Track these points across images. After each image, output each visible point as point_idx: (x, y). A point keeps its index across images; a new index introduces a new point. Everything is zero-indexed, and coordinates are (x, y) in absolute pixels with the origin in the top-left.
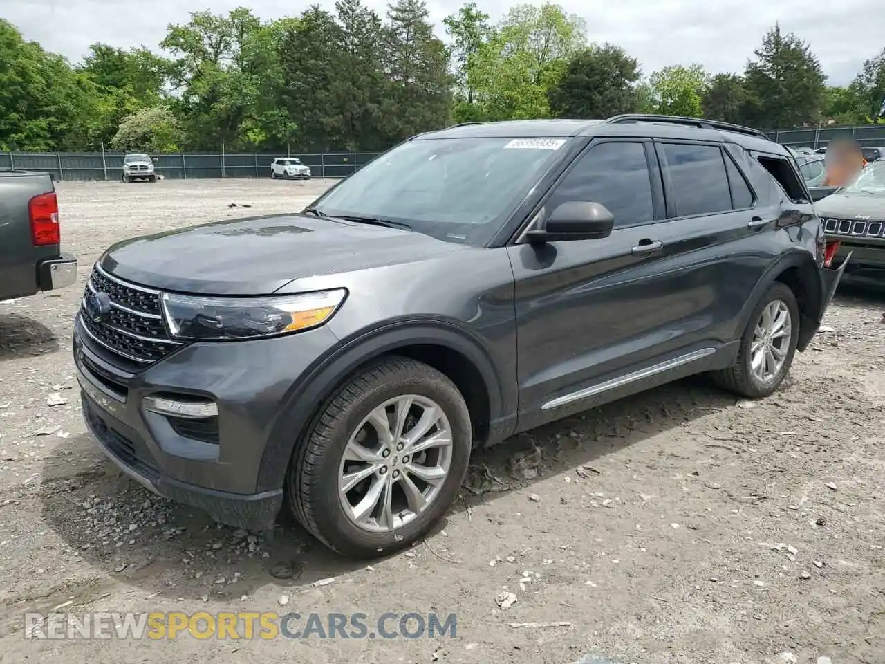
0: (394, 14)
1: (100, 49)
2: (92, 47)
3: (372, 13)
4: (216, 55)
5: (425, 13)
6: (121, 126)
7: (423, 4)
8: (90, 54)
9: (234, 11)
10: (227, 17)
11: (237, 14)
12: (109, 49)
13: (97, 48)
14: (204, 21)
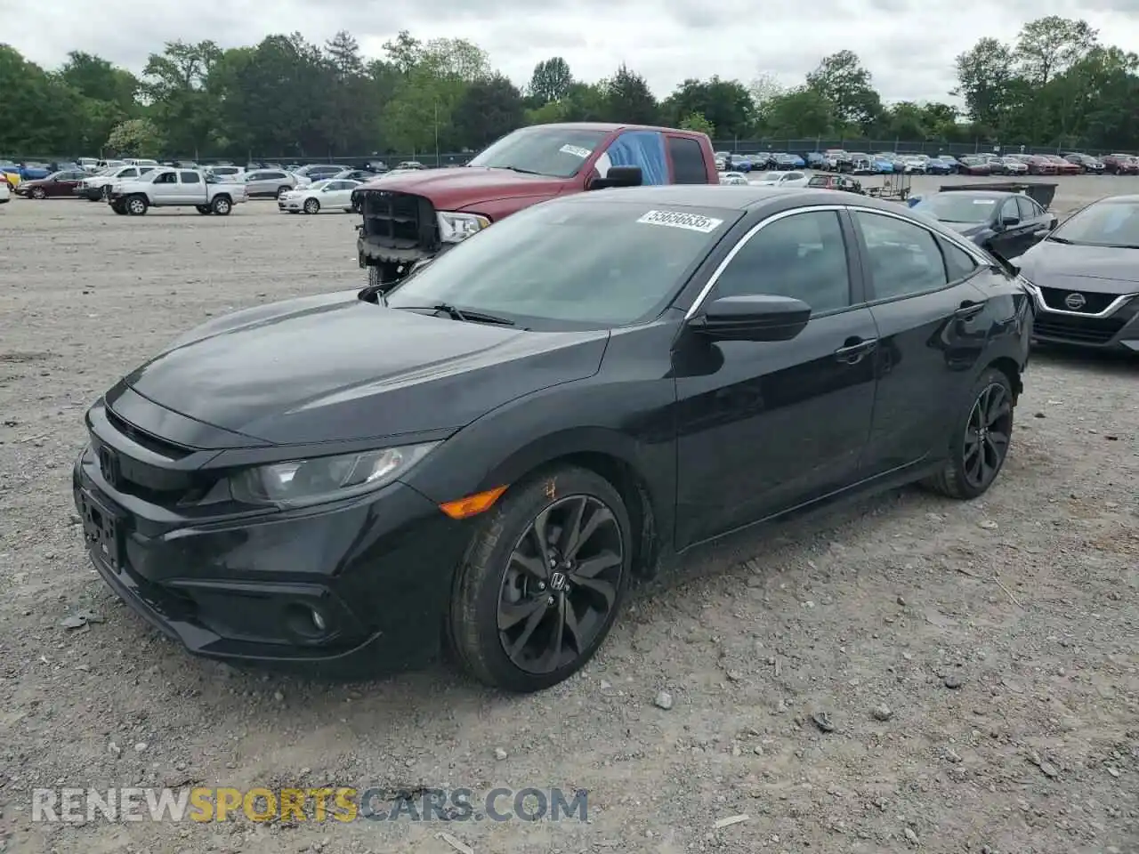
0: (330, 48)
1: (78, 56)
2: (72, 54)
3: (314, 47)
4: (188, 76)
5: (356, 48)
6: (112, 135)
7: (354, 41)
8: (68, 60)
9: (201, 43)
10: (195, 45)
11: (204, 46)
12: (85, 56)
13: (75, 55)
14: (176, 49)
